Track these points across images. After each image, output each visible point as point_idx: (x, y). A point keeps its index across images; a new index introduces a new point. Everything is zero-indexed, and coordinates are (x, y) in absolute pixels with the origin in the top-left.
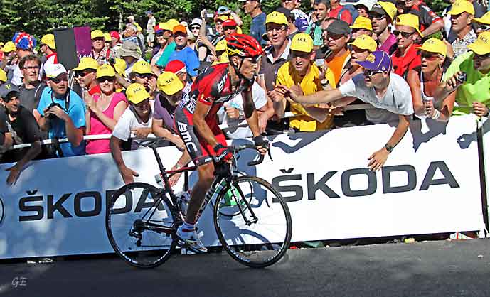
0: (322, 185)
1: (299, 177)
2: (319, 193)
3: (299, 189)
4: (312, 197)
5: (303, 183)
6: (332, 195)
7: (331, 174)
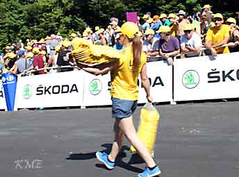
0: (228, 75)
1: (218, 72)
2: (227, 79)
3: (218, 77)
4: (224, 80)
5: (220, 75)
6: (233, 79)
7: (232, 71)
